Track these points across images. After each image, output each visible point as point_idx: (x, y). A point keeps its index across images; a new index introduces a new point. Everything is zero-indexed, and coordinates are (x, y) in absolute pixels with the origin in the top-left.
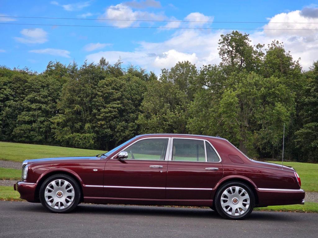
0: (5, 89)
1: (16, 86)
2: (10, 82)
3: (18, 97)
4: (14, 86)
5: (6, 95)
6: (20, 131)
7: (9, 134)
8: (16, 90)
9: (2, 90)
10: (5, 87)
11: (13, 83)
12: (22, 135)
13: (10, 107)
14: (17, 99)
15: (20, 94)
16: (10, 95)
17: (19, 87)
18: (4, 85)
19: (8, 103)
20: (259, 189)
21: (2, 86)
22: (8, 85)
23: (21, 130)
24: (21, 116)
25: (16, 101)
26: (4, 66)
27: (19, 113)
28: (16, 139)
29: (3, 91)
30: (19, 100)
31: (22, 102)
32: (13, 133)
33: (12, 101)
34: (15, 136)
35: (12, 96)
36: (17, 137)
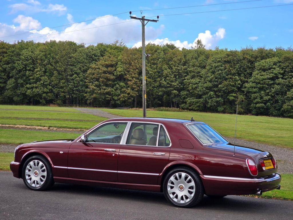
0: (274, 68)
1: (285, 65)
2: (280, 62)
3: (287, 76)
4: (283, 65)
5: (275, 74)
6: (287, 107)
7: (279, 110)
8: (285, 69)
9: (272, 69)
10: (274, 66)
11: (282, 63)
12: (290, 110)
13: (279, 84)
14: (286, 77)
15: (289, 72)
16: (279, 73)
17: (288, 66)
18: (274, 65)
19: (277, 81)
20: (204, 176)
21: (272, 66)
22: (278, 64)
23: (290, 106)
24: (290, 93)
25: (286, 79)
26: (280, 47)
27: (288, 89)
28: (286, 114)
29: (273, 71)
30: (288, 78)
31: (290, 80)
32: (282, 109)
33: (280, 79)
34: (284, 112)
35: (281, 74)
36: (286, 112)
